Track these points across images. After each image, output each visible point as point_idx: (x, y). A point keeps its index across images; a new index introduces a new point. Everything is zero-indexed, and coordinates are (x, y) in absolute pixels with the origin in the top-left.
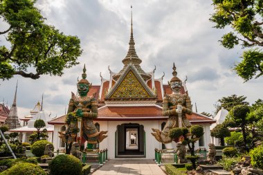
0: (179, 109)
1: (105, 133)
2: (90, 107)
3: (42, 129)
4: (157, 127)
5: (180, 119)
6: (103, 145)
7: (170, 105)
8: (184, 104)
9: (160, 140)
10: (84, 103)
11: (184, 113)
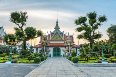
0: (69, 44)
2: (47, 43)
4: (64, 48)
5: (69, 47)
6: (49, 53)
7: (67, 43)
8: (71, 43)
10: (45, 43)
11: (70, 45)
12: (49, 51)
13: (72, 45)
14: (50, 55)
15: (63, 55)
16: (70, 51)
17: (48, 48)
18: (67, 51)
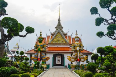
0: (78, 49)
1: (49, 57)
2: (43, 47)
4: (69, 55)
5: (78, 52)
6: (48, 62)
7: (74, 47)
8: (80, 47)
9: (71, 60)
10: (41, 46)
11: (80, 50)
12: (47, 59)
13: (82, 50)
14: (49, 65)
15: (69, 65)
16: (80, 59)
17: (46, 54)
18: (75, 59)
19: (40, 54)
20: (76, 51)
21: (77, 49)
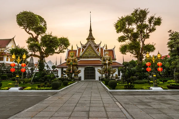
1: (81, 70)
2: (75, 61)
3: (55, 69)
4: (100, 68)
5: (107, 65)
6: (79, 75)
7: (104, 60)
8: (109, 60)
9: (100, 73)
10: (72, 60)
11: (109, 63)
12: (79, 72)
13: (111, 64)
14: (81, 77)
15: (99, 77)
18: (104, 72)
19: (72, 67)
20: (105, 64)
21: (106, 63)
